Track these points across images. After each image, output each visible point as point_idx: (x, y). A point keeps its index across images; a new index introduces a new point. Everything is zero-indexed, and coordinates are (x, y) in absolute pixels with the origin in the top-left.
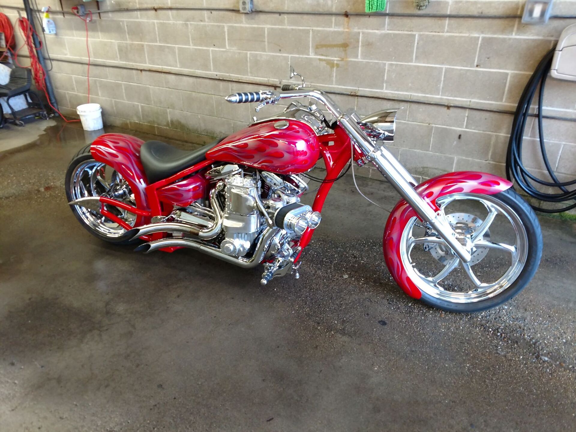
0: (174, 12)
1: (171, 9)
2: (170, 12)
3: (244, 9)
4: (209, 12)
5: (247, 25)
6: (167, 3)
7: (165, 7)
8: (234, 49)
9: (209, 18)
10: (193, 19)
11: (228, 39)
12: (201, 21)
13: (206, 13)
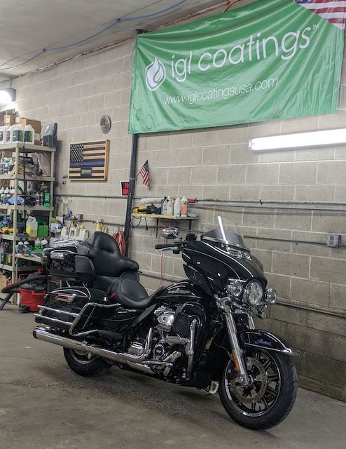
0: (261, 241)
1: (258, 238)
2: (256, 241)
3: (332, 243)
4: (294, 244)
5: (333, 258)
6: (255, 233)
7: (253, 236)
8: (316, 280)
9: (294, 249)
10: (278, 249)
11: (311, 270)
12: (286, 251)
13: (291, 245)
